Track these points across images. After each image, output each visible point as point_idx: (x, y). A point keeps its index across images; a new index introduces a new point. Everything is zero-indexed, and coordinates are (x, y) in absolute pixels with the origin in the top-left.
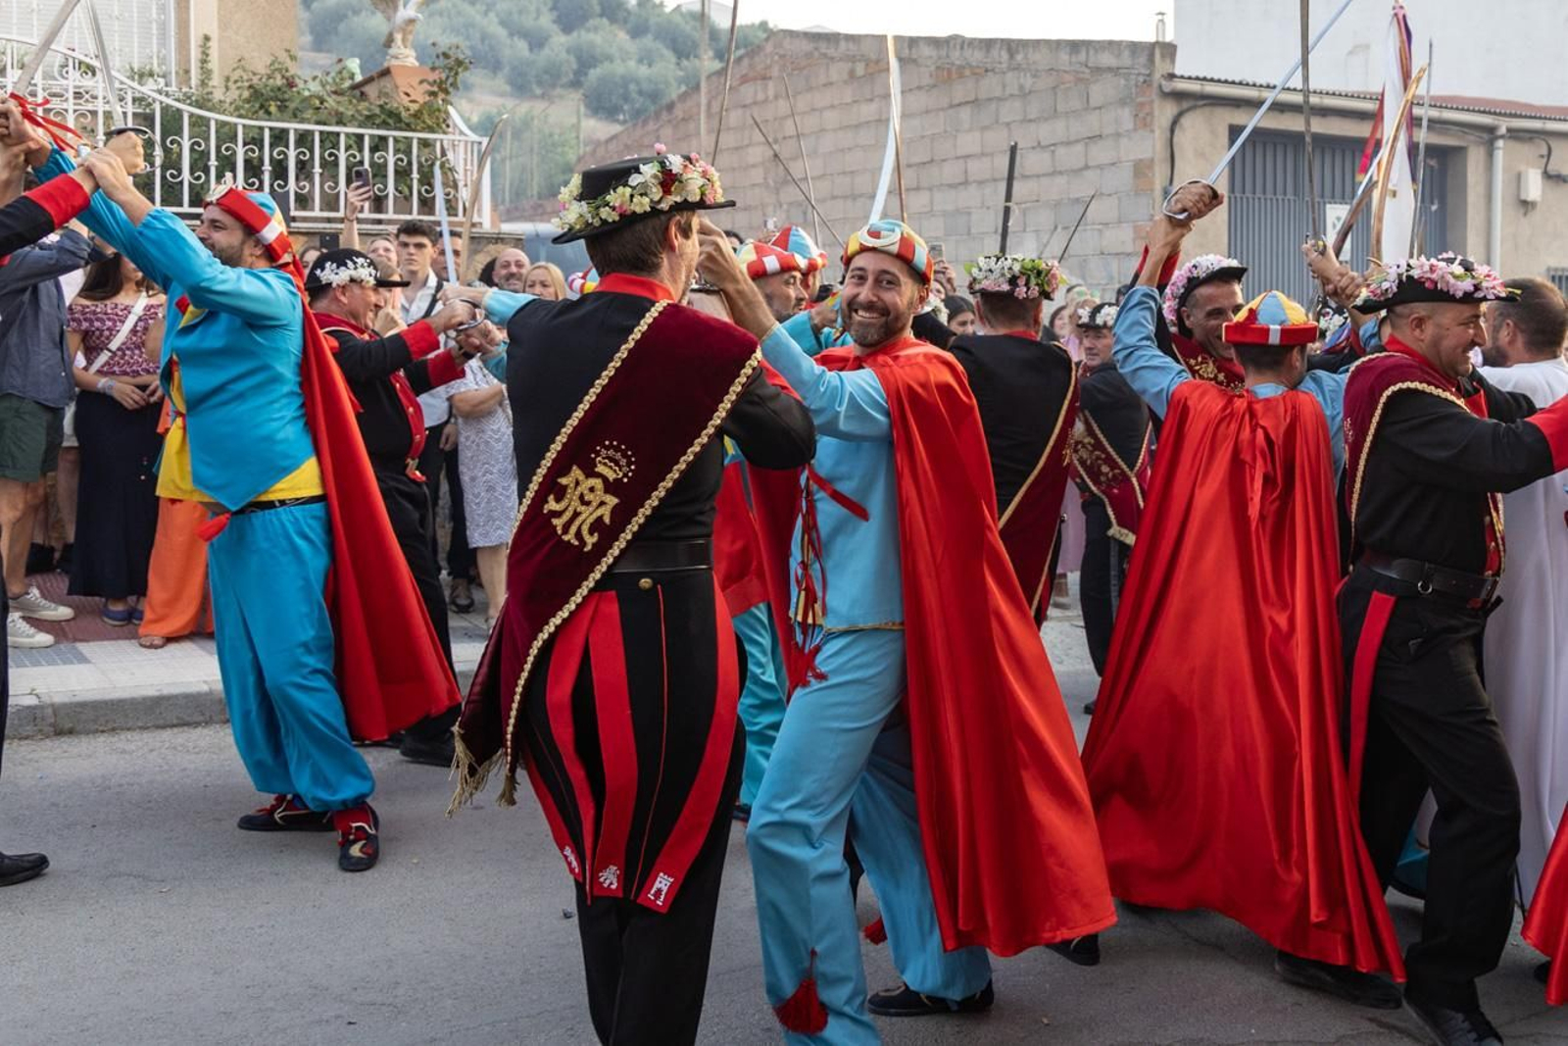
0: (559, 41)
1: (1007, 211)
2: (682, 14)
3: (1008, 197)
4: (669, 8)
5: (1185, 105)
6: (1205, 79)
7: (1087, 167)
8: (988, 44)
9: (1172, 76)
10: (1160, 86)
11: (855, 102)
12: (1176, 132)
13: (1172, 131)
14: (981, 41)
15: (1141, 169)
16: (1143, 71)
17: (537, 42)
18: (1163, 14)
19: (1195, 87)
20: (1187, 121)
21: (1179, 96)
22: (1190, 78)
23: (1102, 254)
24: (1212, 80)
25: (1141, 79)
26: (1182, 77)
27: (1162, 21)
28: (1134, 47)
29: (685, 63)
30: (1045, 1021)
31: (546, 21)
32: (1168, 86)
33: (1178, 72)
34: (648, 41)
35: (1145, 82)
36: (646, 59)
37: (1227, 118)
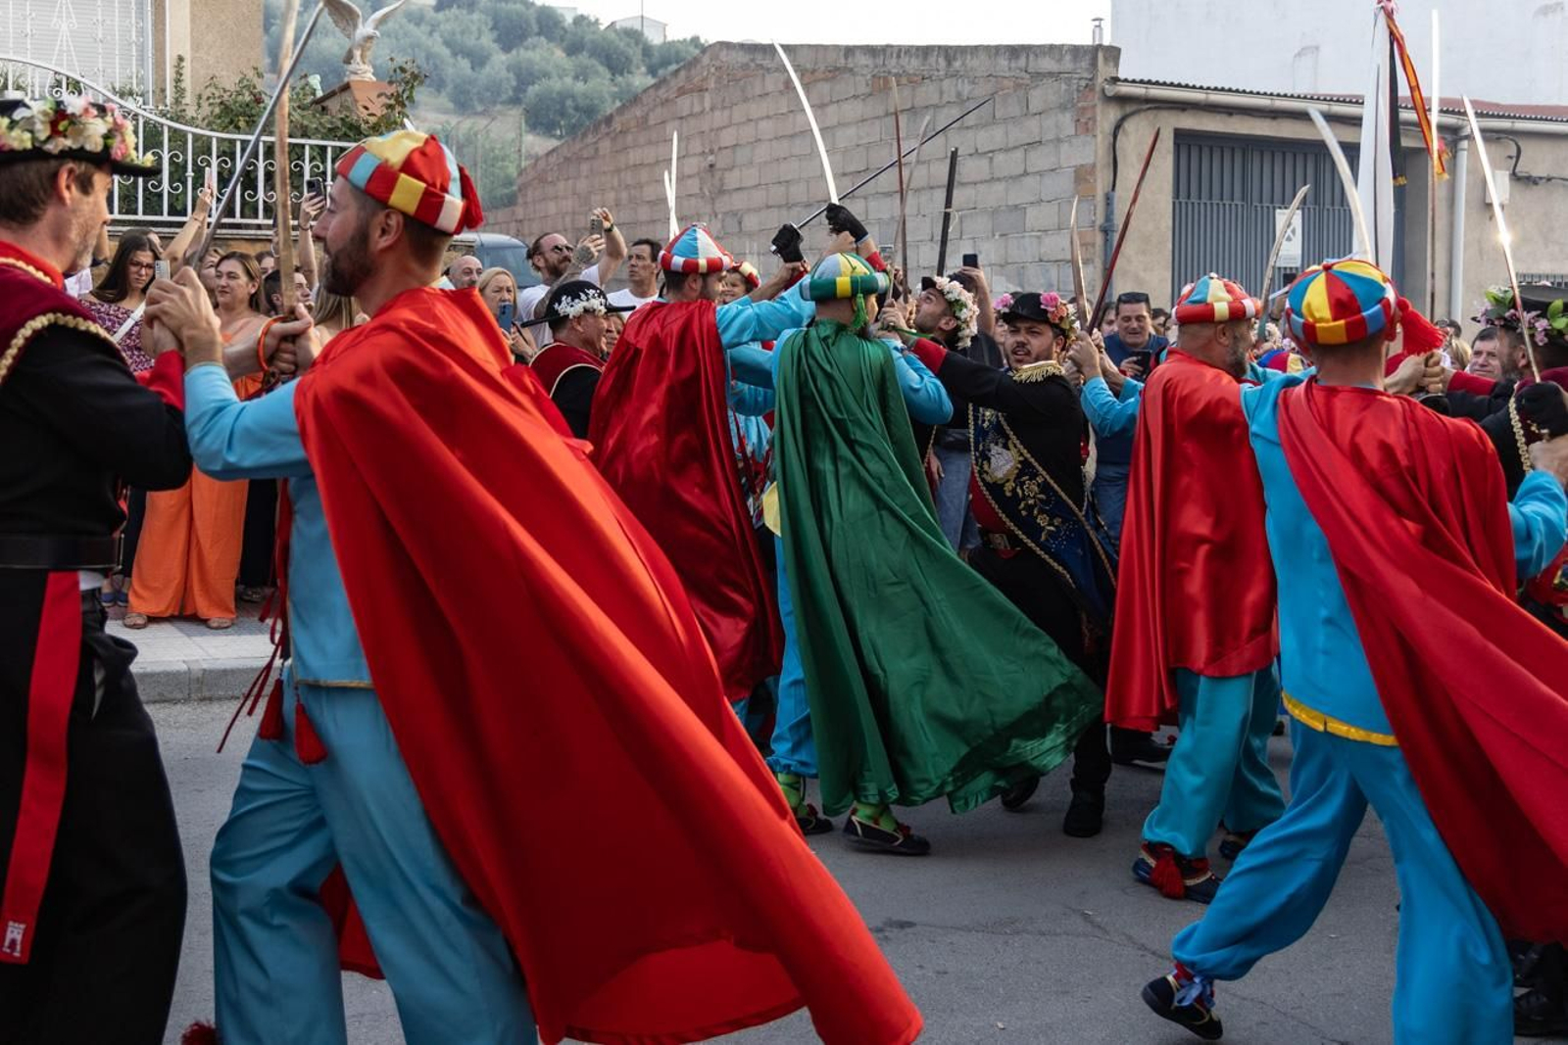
0: (499, 60)
1: (947, 217)
2: (616, 31)
3: (948, 203)
4: (604, 25)
5: (1129, 109)
6: (1149, 82)
7: (1026, 173)
8: (925, 51)
9: (1115, 80)
10: (1103, 90)
11: (792, 111)
12: (1119, 137)
13: (1115, 137)
14: (918, 48)
15: (1082, 176)
16: (1086, 75)
17: (479, 60)
18: (1101, 20)
19: (1139, 90)
20: (1130, 125)
21: (1122, 100)
22: (1134, 81)
23: (1041, 261)
24: (1157, 83)
25: (1083, 83)
26: (1126, 80)
27: (1099, 26)
28: (1076, 51)
29: (619, 79)
30: (1000, 1025)
31: (487, 40)
32: (1111, 90)
33: (1122, 76)
34: (584, 58)
35: (1087, 86)
36: (582, 75)
37: (1171, 122)
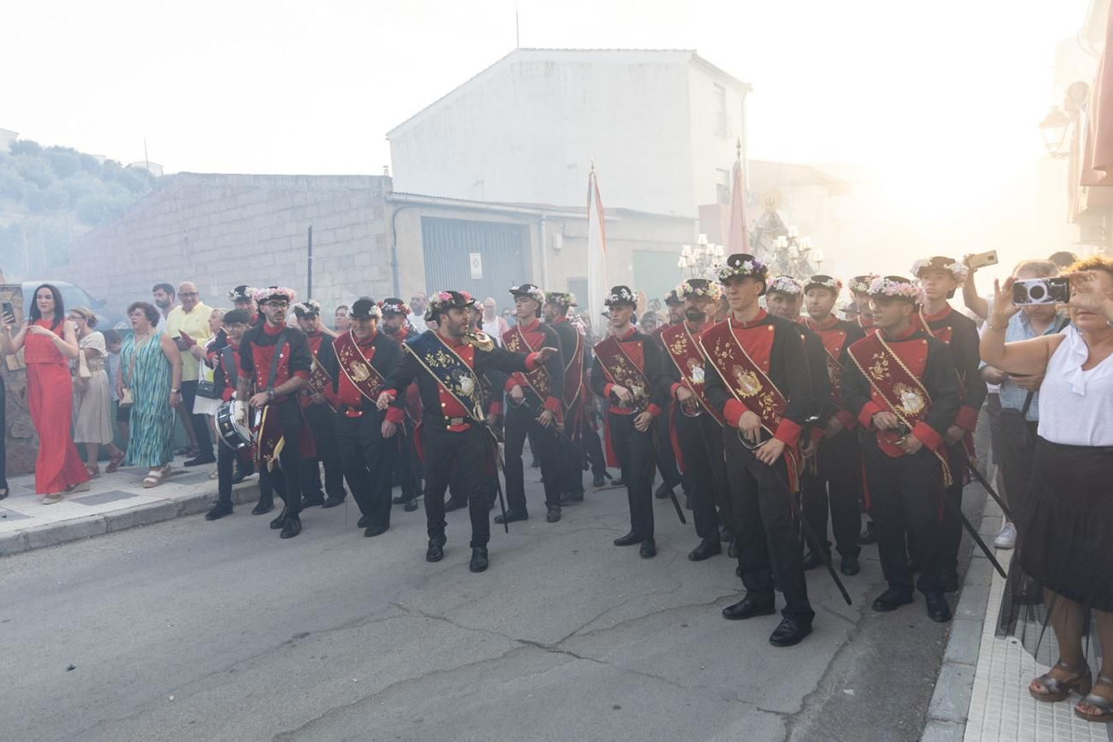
0: (58, 183)
1: (310, 261)
2: (132, 169)
3: (310, 254)
4: (124, 165)
5: (399, 207)
6: (407, 194)
7: (353, 239)
8: (297, 178)
9: (391, 193)
10: (385, 198)
11: (228, 209)
12: (396, 220)
13: (393, 220)
14: (292, 176)
15: (380, 239)
16: (377, 190)
17: (44, 184)
18: (387, 167)
19: (402, 198)
20: (400, 214)
21: (395, 202)
22: (399, 193)
23: (364, 281)
24: (411, 194)
25: (376, 194)
26: (396, 193)
27: (386, 170)
28: (371, 178)
29: (136, 195)
32: (389, 198)
33: (395, 191)
34: (112, 183)
35: (377, 196)
37: (420, 213)
